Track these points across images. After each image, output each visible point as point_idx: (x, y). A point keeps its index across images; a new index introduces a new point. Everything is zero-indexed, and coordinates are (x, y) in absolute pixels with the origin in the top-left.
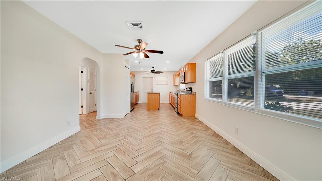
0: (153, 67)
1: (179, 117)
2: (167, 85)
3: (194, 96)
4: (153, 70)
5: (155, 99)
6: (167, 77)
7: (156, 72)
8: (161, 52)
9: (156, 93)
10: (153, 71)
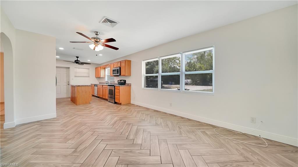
0: (77, 57)
1: (118, 105)
2: (89, 77)
3: (130, 87)
4: (77, 60)
5: (86, 92)
6: (89, 69)
7: (82, 63)
8: (117, 49)
9: (88, 86)
10: (77, 62)
